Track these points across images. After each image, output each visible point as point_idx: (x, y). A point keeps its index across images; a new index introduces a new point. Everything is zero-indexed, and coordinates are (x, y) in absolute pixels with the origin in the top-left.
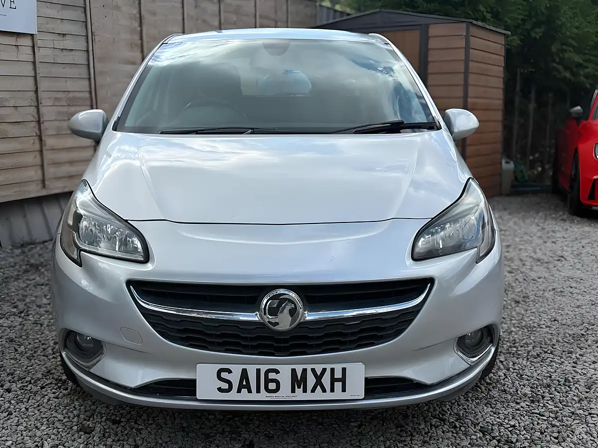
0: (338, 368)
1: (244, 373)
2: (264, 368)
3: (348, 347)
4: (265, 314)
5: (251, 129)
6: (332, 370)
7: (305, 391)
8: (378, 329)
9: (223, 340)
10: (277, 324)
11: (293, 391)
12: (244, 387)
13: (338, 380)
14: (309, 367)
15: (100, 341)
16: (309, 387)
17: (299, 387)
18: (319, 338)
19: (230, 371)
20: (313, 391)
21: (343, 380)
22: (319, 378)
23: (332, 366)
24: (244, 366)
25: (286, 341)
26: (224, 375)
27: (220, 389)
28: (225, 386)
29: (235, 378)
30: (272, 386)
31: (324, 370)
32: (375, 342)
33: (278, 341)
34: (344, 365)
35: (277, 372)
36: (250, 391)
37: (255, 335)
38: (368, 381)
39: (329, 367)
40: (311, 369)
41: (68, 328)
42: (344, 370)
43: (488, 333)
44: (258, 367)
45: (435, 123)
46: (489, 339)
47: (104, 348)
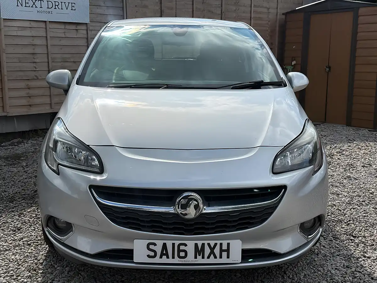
0: (225, 243)
1: (165, 246)
2: (177, 243)
3: (231, 230)
4: (178, 208)
5: (166, 85)
6: (221, 244)
7: (203, 258)
8: (251, 218)
9: (151, 224)
10: (186, 214)
11: (196, 257)
12: (164, 255)
13: (225, 251)
14: (206, 242)
15: (71, 223)
16: (206, 255)
17: (200, 255)
18: (212, 224)
19: (155, 244)
20: (208, 257)
21: (228, 251)
22: (212, 249)
23: (221, 242)
24: (165, 242)
25: (191, 225)
26: (152, 247)
27: (149, 256)
28: (152, 254)
29: (158, 249)
30: (182, 254)
31: (216, 244)
32: (249, 227)
33: (186, 225)
34: (228, 241)
35: (186, 245)
36: (168, 257)
37: (172, 222)
38: (244, 251)
39: (219, 242)
40: (208, 243)
41: (50, 214)
42: (228, 244)
43: (319, 220)
44: (174, 242)
45: (283, 82)
46: (319, 223)
47: (74, 228)
